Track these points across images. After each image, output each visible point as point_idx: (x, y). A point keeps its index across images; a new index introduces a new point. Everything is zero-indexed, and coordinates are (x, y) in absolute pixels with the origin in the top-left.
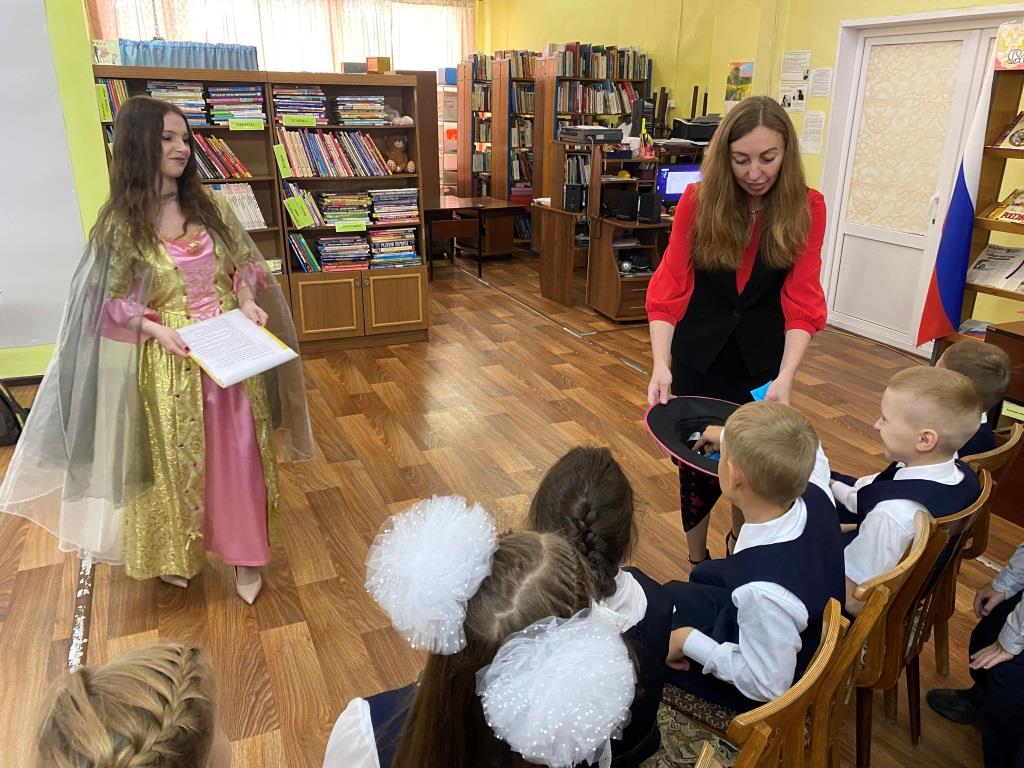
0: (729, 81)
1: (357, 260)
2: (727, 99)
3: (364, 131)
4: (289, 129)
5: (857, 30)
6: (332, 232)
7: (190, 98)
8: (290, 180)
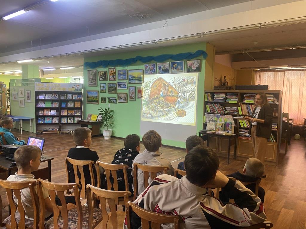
7: (222, 96)
8: (242, 115)
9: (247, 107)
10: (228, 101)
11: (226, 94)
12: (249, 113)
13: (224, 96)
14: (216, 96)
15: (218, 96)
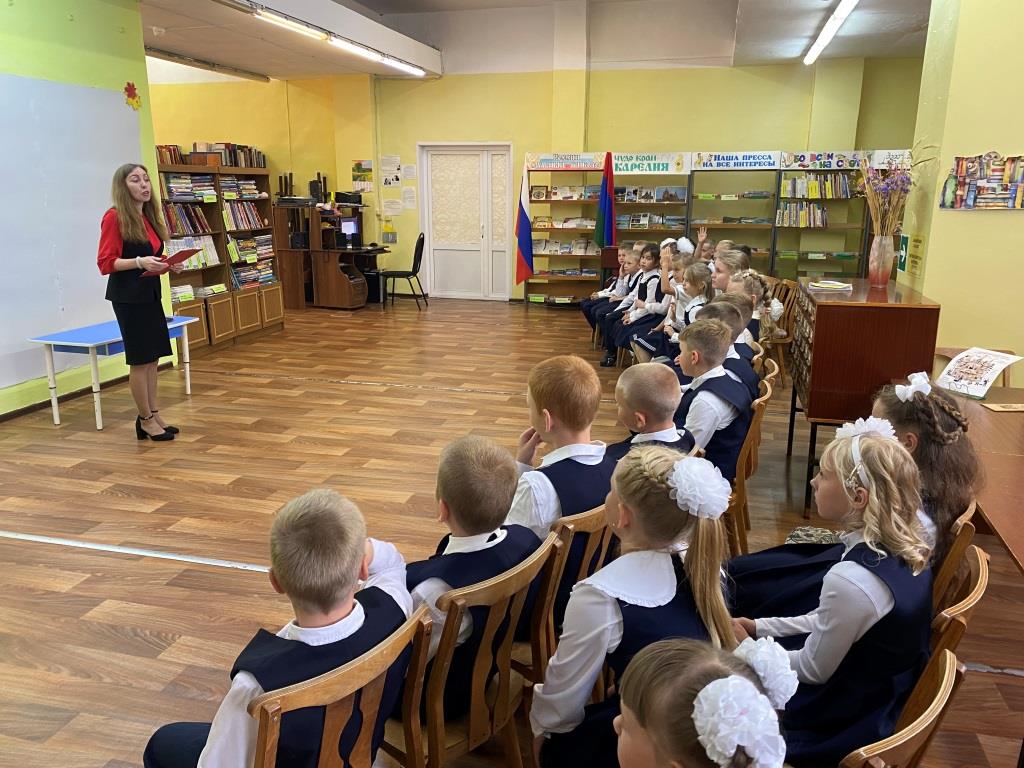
0: (354, 170)
1: (255, 281)
2: (355, 179)
3: (251, 201)
4: (227, 201)
5: (423, 147)
6: (244, 264)
7: (186, 183)
8: (228, 233)
9: (232, 209)
10: (200, 198)
11: (193, 176)
12: (236, 225)
13: (188, 183)
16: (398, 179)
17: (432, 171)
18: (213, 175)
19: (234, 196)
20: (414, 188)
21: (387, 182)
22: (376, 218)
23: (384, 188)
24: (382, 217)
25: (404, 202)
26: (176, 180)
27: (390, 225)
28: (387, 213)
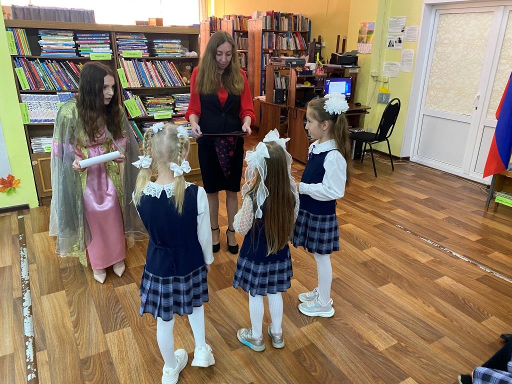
0: (360, 33)
2: (359, 42)
3: (170, 60)
4: (126, 59)
5: (432, 6)
6: (152, 120)
7: (66, 40)
8: (127, 89)
9: (136, 67)
10: (85, 56)
11: (76, 34)
12: (142, 82)
13: (69, 40)
14: (46, 40)
15: (53, 40)
16: (400, 42)
17: (438, 32)
18: (109, 32)
19: (139, 54)
20: (413, 51)
21: (391, 45)
22: (371, 79)
23: (386, 50)
24: (381, 79)
25: (402, 64)
26: (49, 37)
27: (386, 86)
28: (385, 75)
